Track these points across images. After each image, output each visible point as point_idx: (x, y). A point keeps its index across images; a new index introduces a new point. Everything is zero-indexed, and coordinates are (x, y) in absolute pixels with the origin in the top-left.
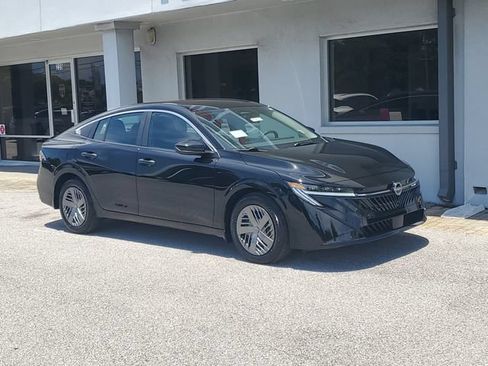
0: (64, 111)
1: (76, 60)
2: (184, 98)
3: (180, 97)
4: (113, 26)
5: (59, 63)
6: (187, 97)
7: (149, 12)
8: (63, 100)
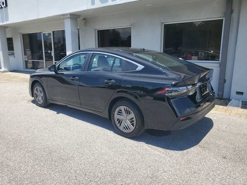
0: (49, 51)
1: (53, 32)
2: (97, 47)
3: (96, 46)
4: (69, 16)
5: (46, 33)
6: (99, 47)
7: (86, 9)
8: (48, 47)
